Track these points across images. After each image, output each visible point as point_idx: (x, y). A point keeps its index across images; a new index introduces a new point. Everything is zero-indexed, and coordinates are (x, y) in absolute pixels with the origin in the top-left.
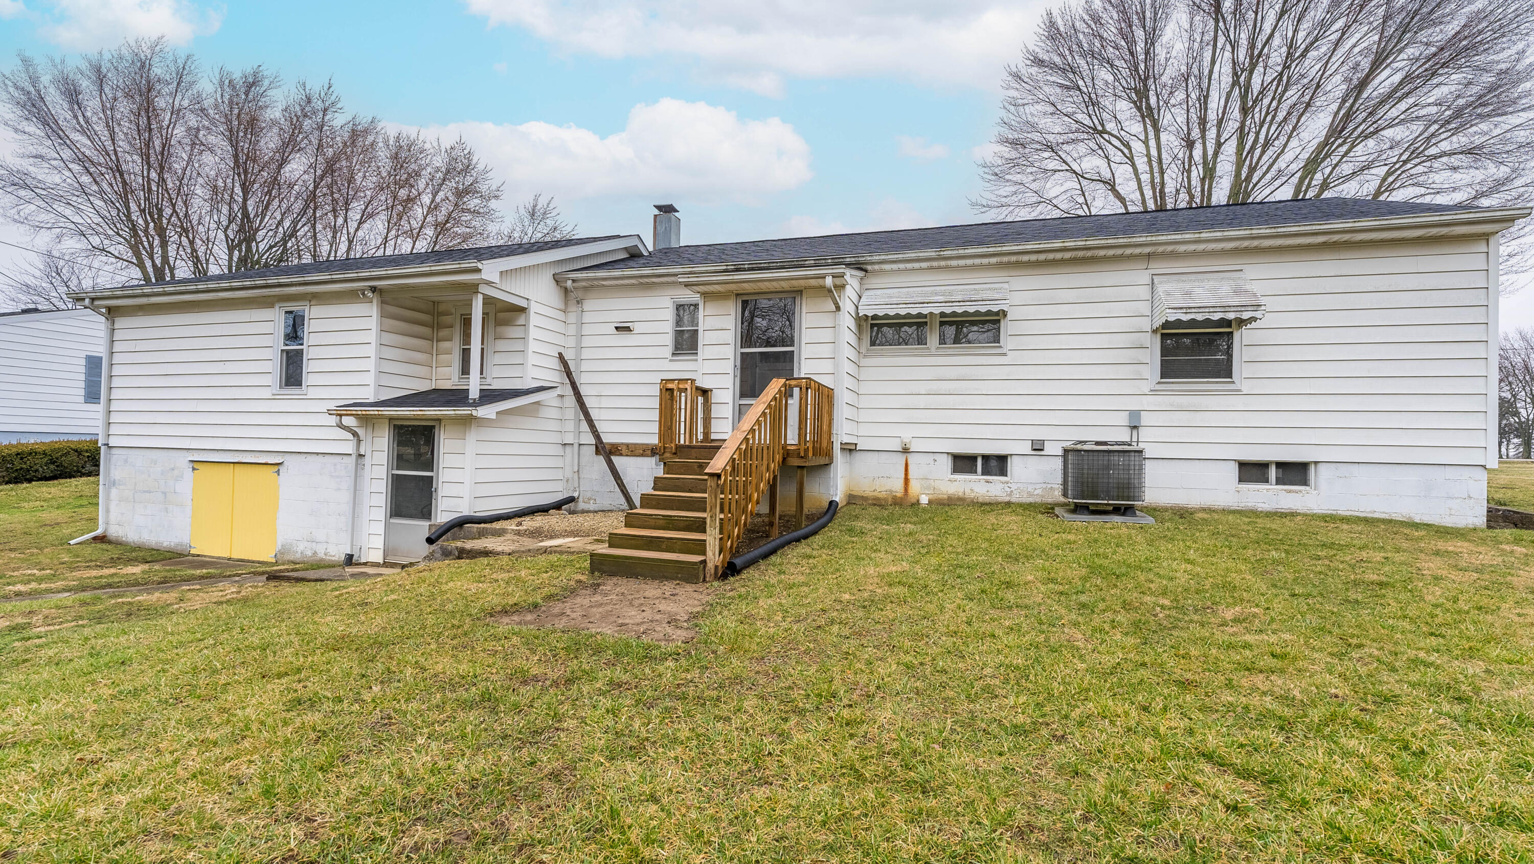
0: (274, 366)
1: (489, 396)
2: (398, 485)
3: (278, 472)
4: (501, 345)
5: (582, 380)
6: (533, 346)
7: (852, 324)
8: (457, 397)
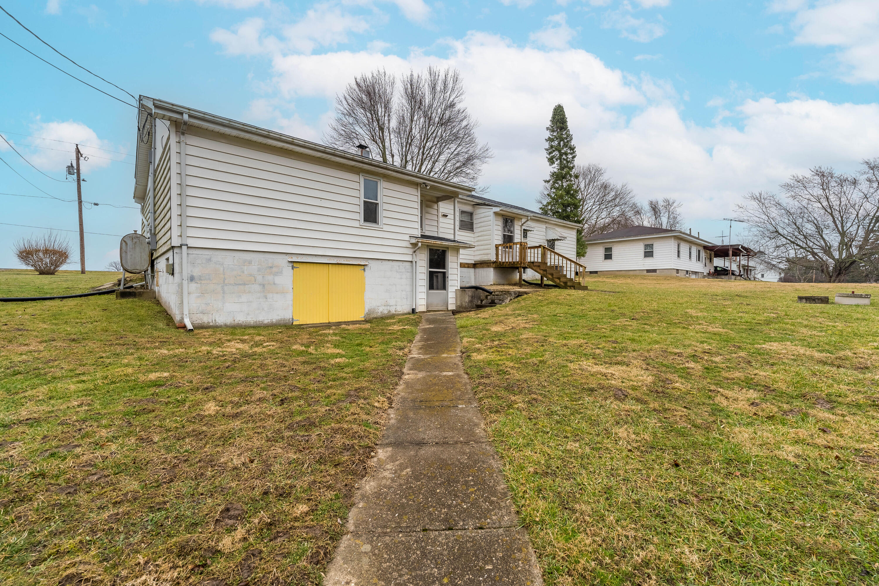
0: (361, 209)
2: (431, 275)
3: (364, 270)
4: (428, 216)
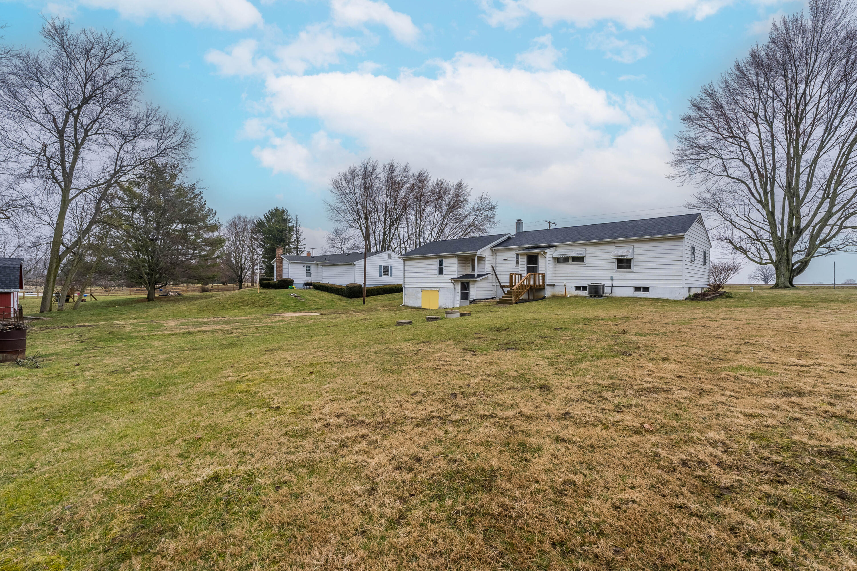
0: (437, 271)
1: (479, 276)
2: (462, 294)
3: (439, 292)
4: (481, 265)
5: (497, 271)
6: (486, 265)
7: (551, 259)
8: (472, 276)
